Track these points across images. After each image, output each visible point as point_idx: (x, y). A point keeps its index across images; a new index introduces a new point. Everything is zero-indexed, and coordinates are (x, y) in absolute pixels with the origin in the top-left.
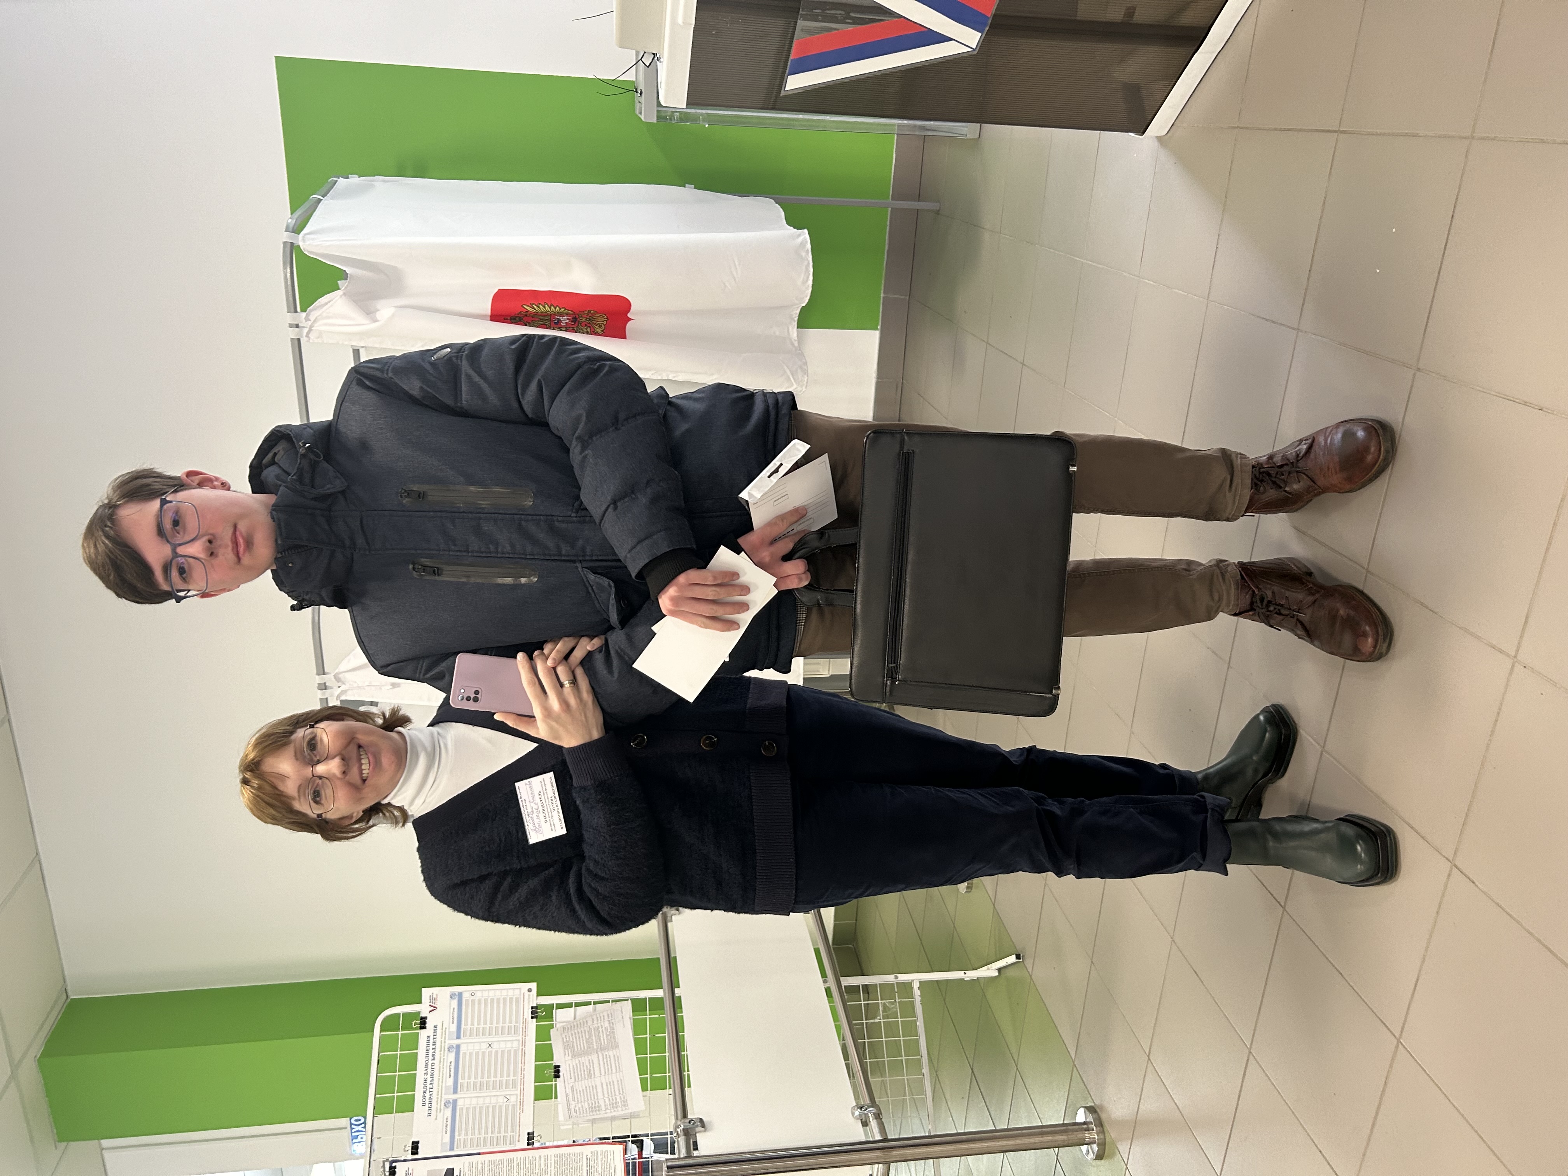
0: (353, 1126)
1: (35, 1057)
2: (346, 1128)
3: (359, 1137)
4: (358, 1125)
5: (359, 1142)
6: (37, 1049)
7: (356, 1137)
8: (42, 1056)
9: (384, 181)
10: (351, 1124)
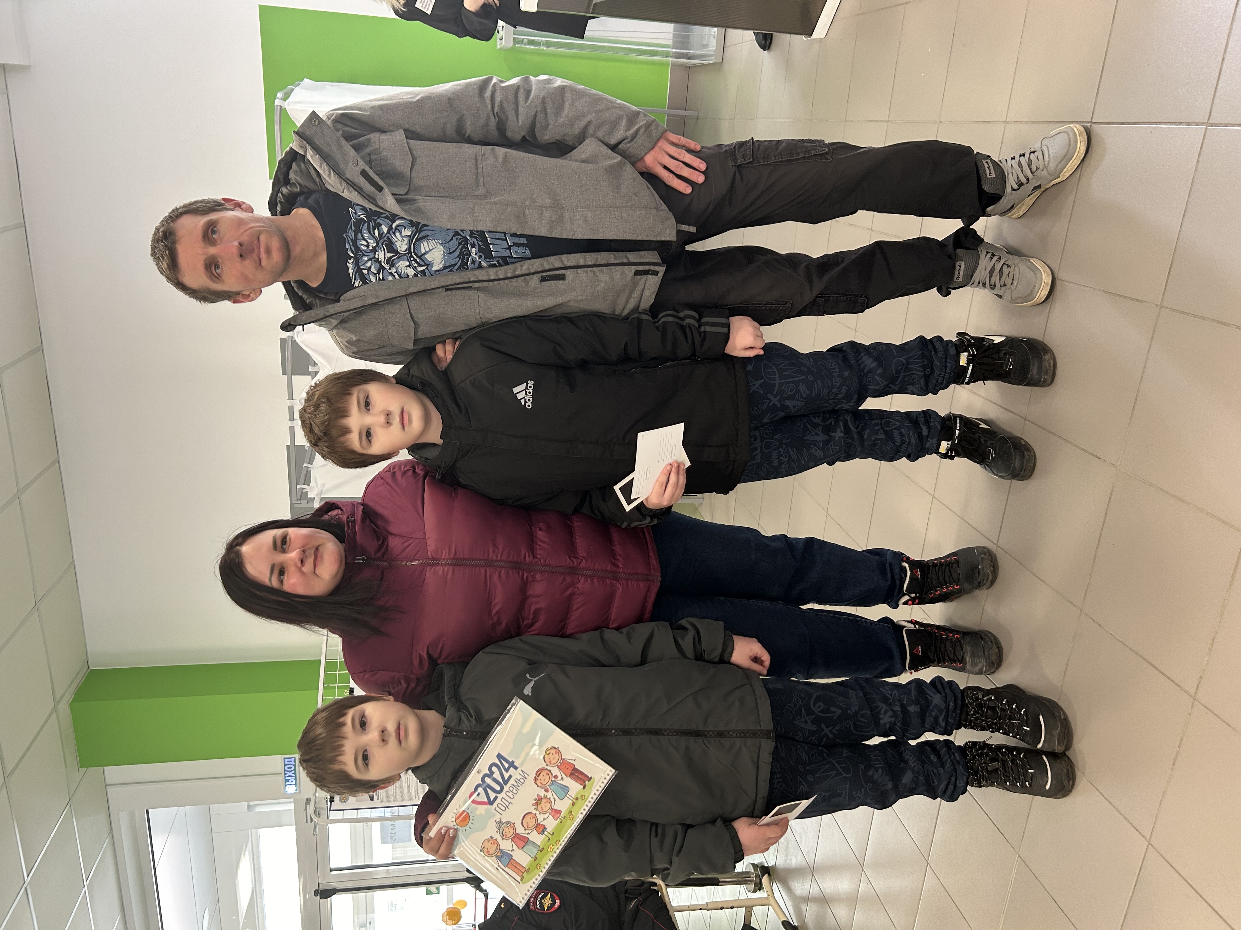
0: (286, 772)
1: (68, 701)
2: (281, 774)
3: (290, 781)
4: (290, 772)
5: (290, 785)
6: (68, 697)
7: (288, 781)
8: (74, 700)
9: (332, 86)
10: (285, 770)
